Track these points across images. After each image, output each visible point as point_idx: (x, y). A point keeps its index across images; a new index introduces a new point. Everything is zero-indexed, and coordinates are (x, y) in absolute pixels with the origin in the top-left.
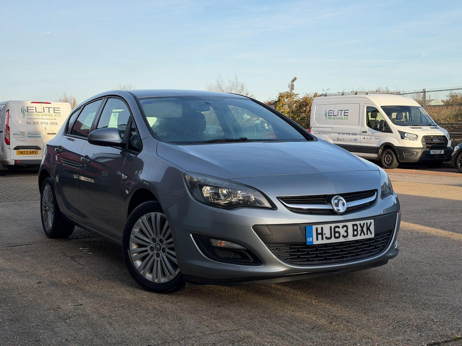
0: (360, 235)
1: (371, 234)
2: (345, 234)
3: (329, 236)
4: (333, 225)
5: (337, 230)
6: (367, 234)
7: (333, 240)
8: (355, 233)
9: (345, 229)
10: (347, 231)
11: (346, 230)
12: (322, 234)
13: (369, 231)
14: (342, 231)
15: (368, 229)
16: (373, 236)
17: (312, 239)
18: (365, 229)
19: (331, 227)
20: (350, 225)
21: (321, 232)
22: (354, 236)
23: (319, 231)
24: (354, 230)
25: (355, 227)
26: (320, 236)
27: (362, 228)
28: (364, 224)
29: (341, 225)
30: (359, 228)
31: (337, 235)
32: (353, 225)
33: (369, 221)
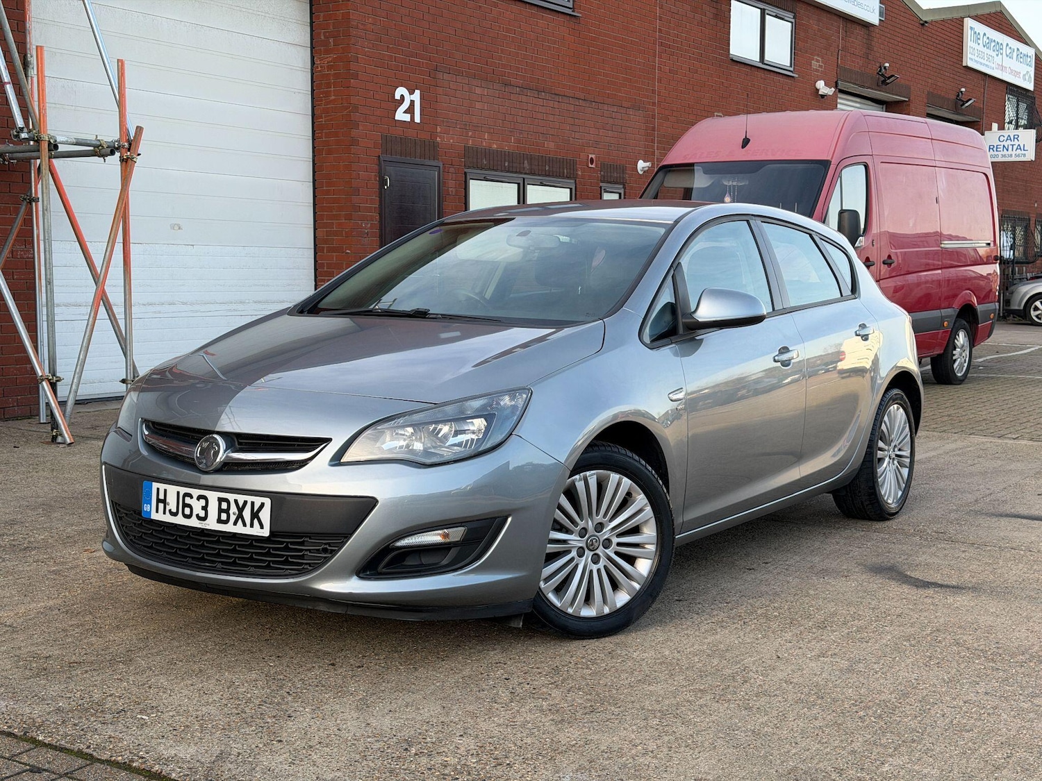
0: (235, 523)
1: (262, 527)
2: (202, 514)
3: (174, 510)
4: (183, 490)
5: (188, 500)
6: (252, 526)
7: (179, 520)
8: (224, 516)
9: (203, 502)
10: (205, 508)
11: (204, 505)
12: (164, 501)
13: (256, 521)
14: (197, 506)
15: (255, 515)
16: (266, 532)
17: (149, 508)
18: (247, 514)
19: (178, 493)
20: (213, 496)
21: (163, 498)
22: (219, 521)
23: (161, 497)
24: (220, 511)
25: (224, 506)
26: (161, 505)
27: (241, 510)
28: (245, 502)
29: (195, 492)
30: (233, 509)
31: (187, 511)
32: (220, 500)
33: (258, 501)
